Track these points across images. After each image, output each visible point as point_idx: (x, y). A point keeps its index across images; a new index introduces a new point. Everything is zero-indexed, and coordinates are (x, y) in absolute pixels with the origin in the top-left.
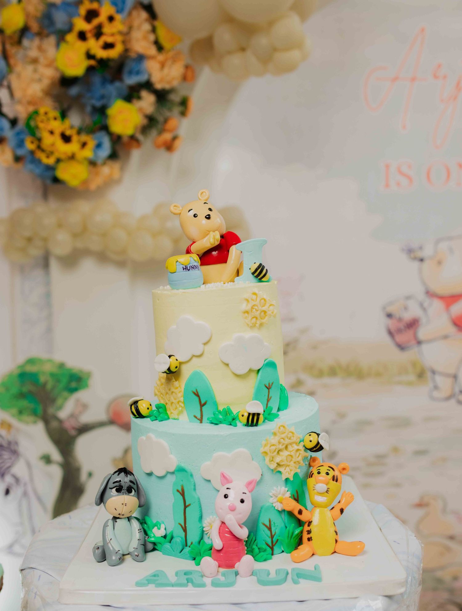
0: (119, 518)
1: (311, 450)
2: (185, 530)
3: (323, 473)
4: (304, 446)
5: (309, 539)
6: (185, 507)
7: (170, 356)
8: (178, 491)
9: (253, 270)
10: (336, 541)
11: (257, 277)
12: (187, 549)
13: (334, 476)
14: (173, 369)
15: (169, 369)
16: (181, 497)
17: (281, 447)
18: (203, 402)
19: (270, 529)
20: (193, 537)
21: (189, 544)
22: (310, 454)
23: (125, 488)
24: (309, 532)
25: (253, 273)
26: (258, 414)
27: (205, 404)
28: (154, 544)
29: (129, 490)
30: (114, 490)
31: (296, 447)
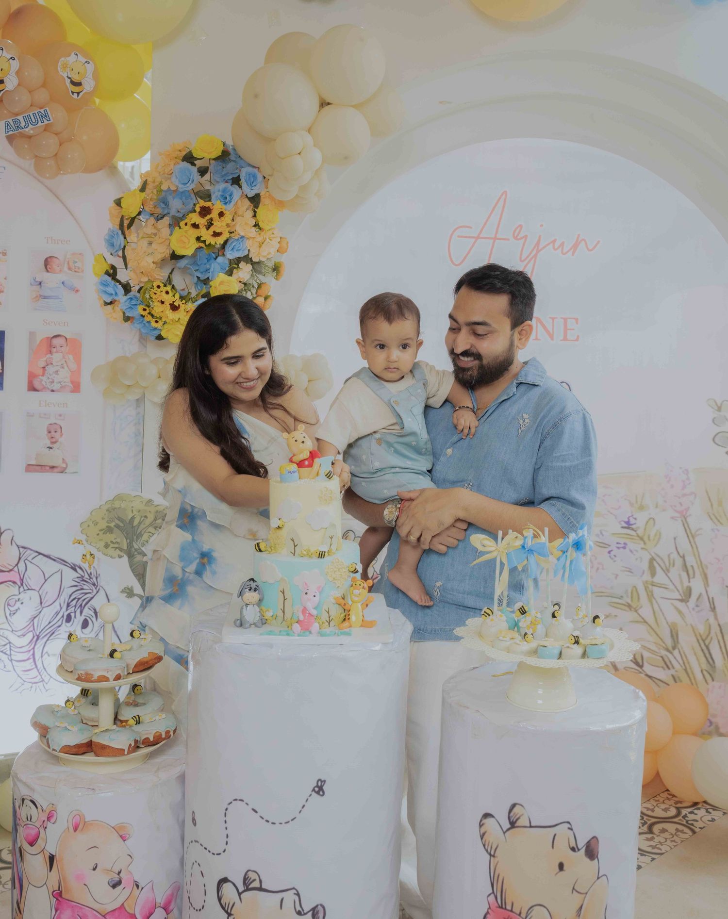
0: (249, 605)
1: (352, 572)
2: (284, 612)
3: (358, 585)
4: (348, 570)
5: (349, 619)
6: (284, 600)
7: (279, 519)
8: (281, 591)
9: (326, 474)
10: (363, 620)
11: (328, 477)
12: (284, 623)
13: (363, 587)
14: (280, 526)
15: (279, 526)
16: (283, 595)
17: (336, 569)
18: (296, 545)
19: (328, 613)
20: (288, 615)
21: (285, 619)
22: (352, 575)
23: (253, 588)
24: (349, 615)
25: (326, 476)
26: (325, 552)
27: (297, 545)
28: (266, 620)
29: (255, 590)
30: (247, 590)
31: (344, 570)
